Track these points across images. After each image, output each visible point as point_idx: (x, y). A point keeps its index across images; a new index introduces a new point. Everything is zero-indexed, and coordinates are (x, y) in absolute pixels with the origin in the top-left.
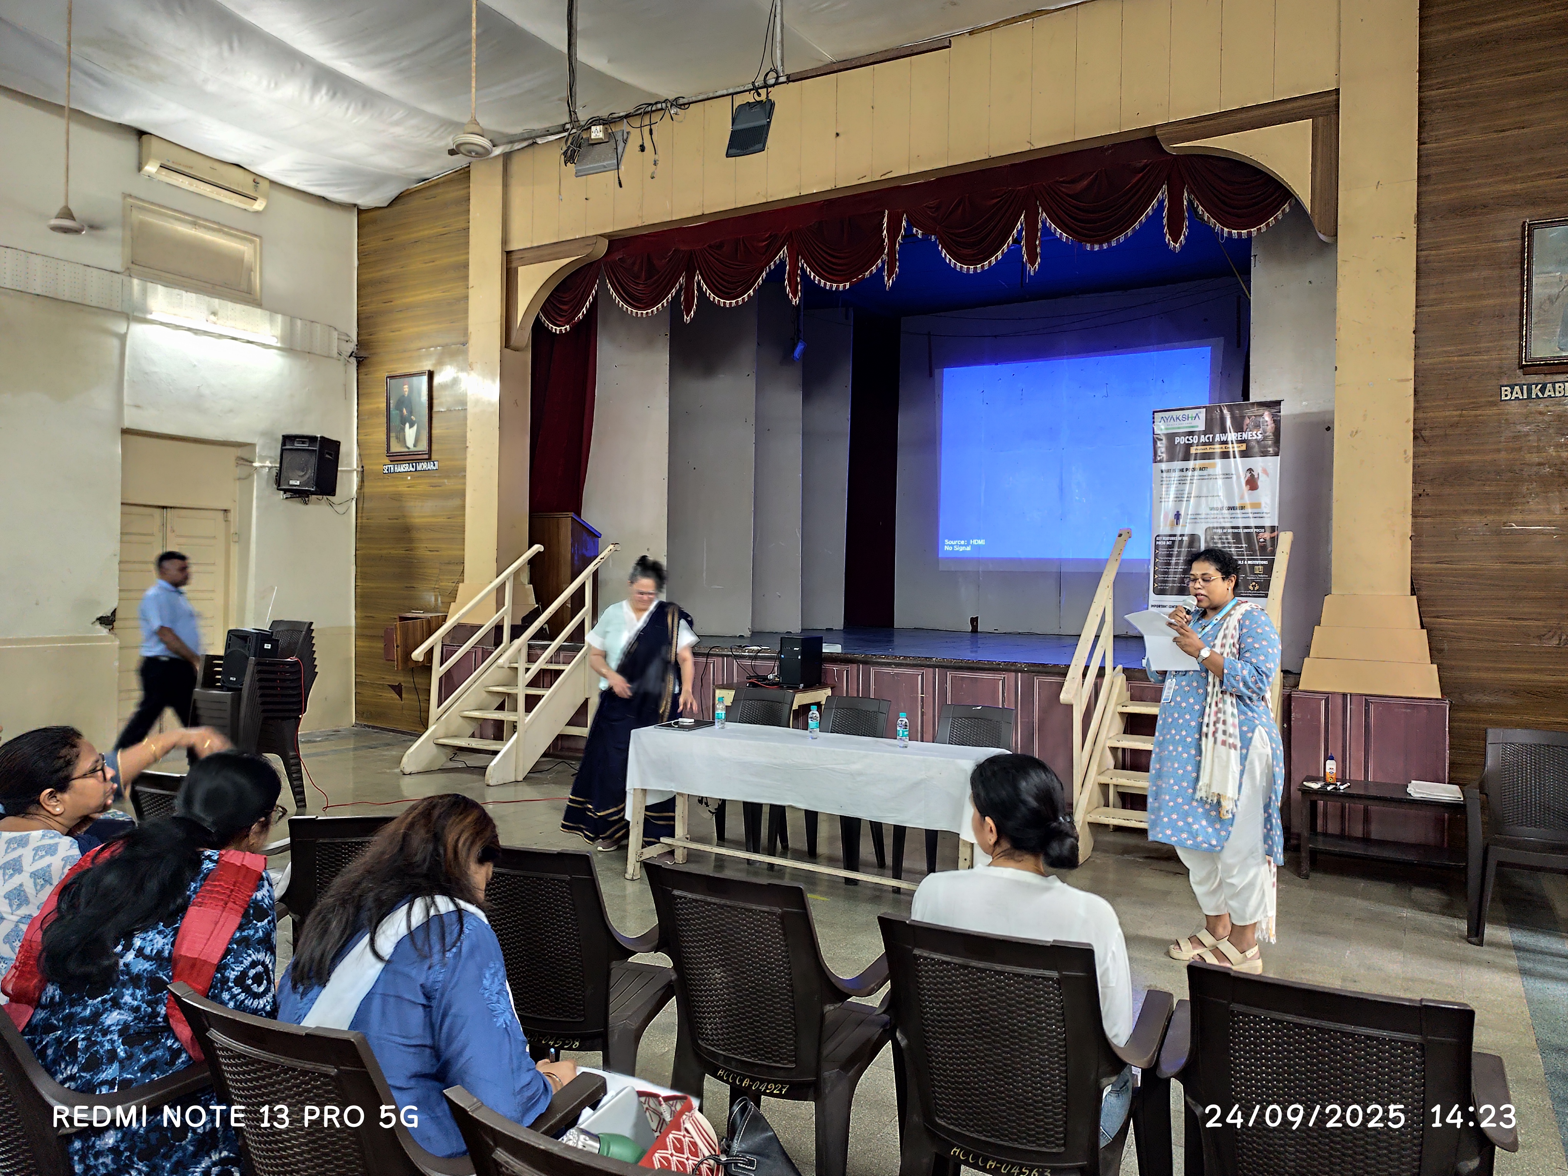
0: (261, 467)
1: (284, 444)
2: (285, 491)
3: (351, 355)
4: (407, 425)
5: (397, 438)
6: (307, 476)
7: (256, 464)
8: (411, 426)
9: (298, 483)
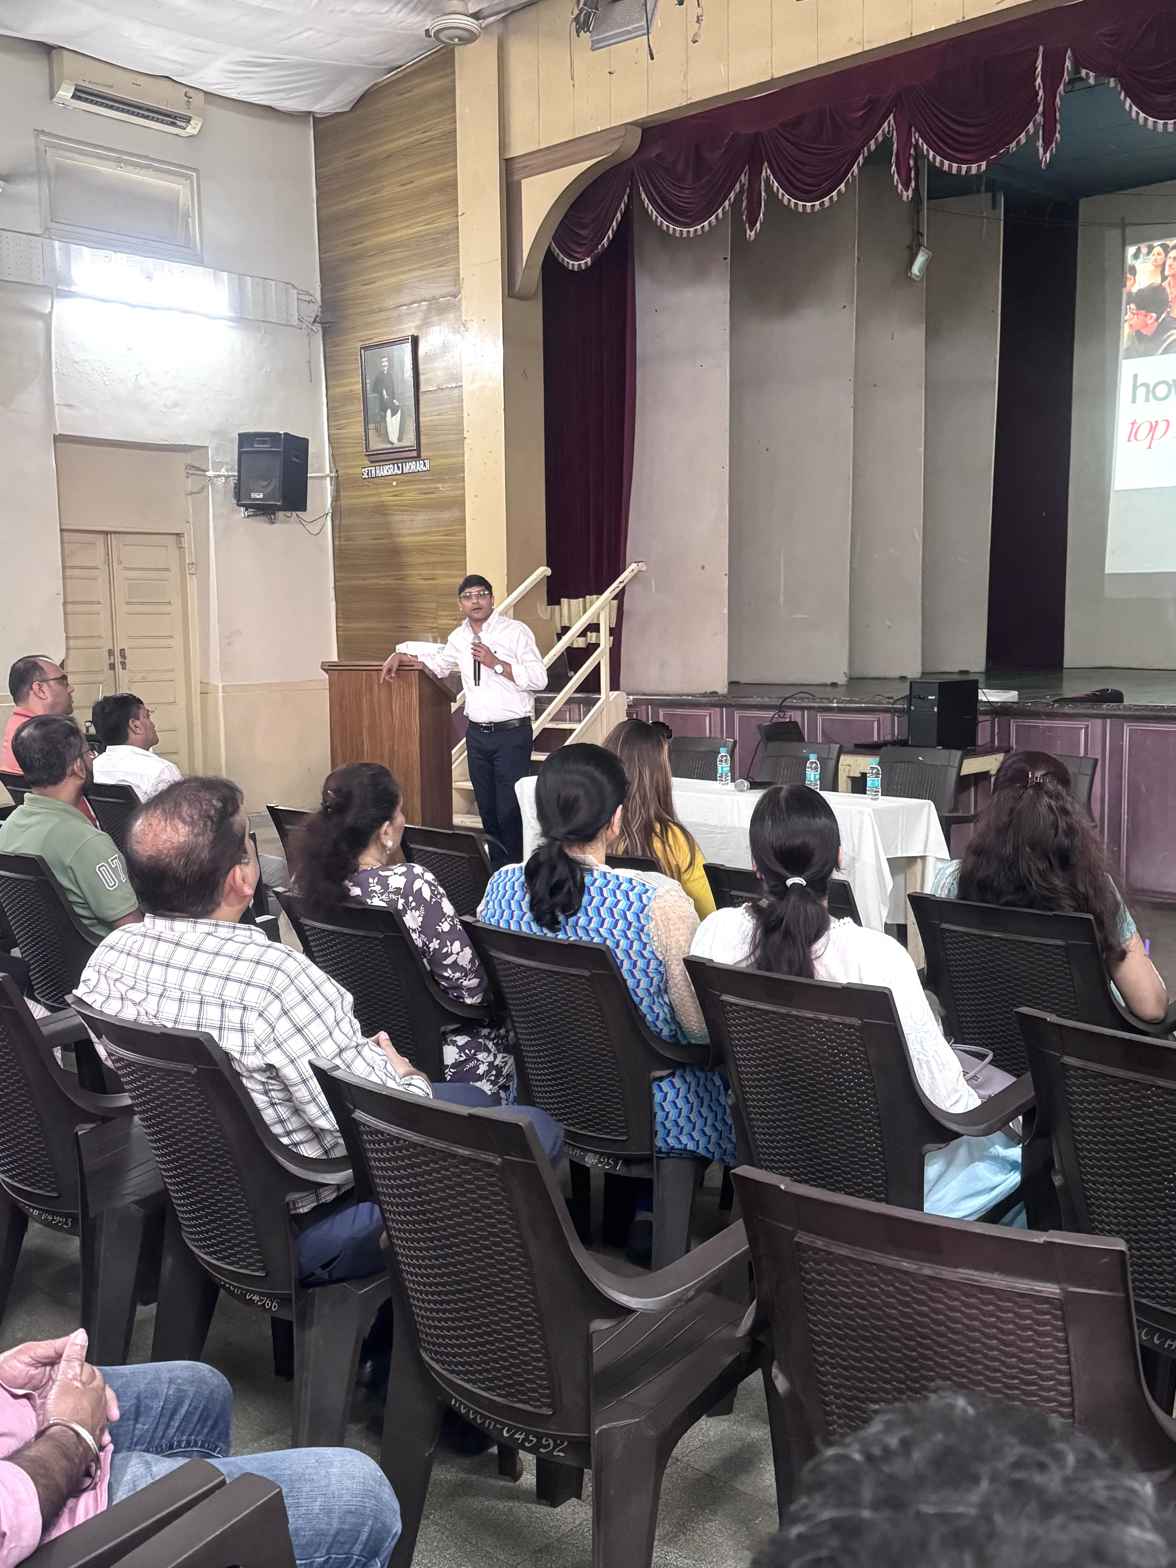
0: (216, 477)
1: (241, 446)
2: (247, 507)
4: (389, 412)
5: (376, 430)
6: (271, 487)
7: (210, 473)
8: (393, 414)
9: (261, 496)
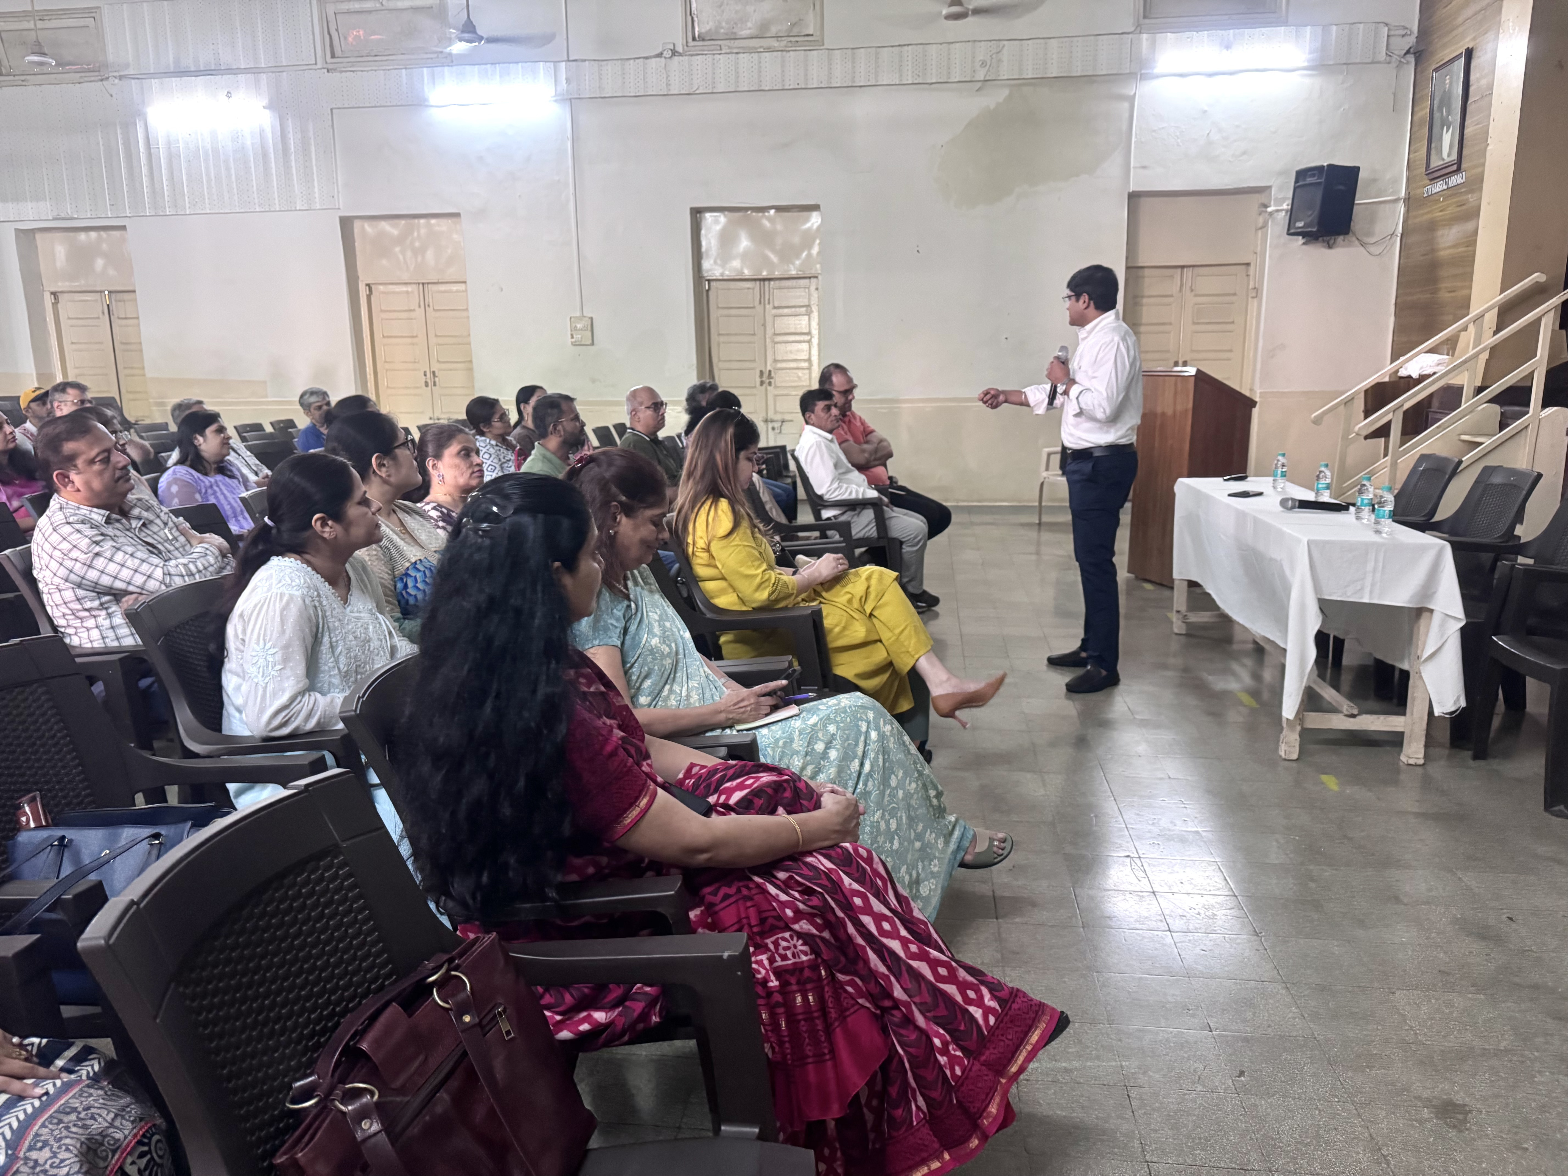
1: (1297, 181)
3: (1408, 52)
4: (1445, 129)
6: (1312, 214)
7: (1272, 209)
9: (1302, 224)
